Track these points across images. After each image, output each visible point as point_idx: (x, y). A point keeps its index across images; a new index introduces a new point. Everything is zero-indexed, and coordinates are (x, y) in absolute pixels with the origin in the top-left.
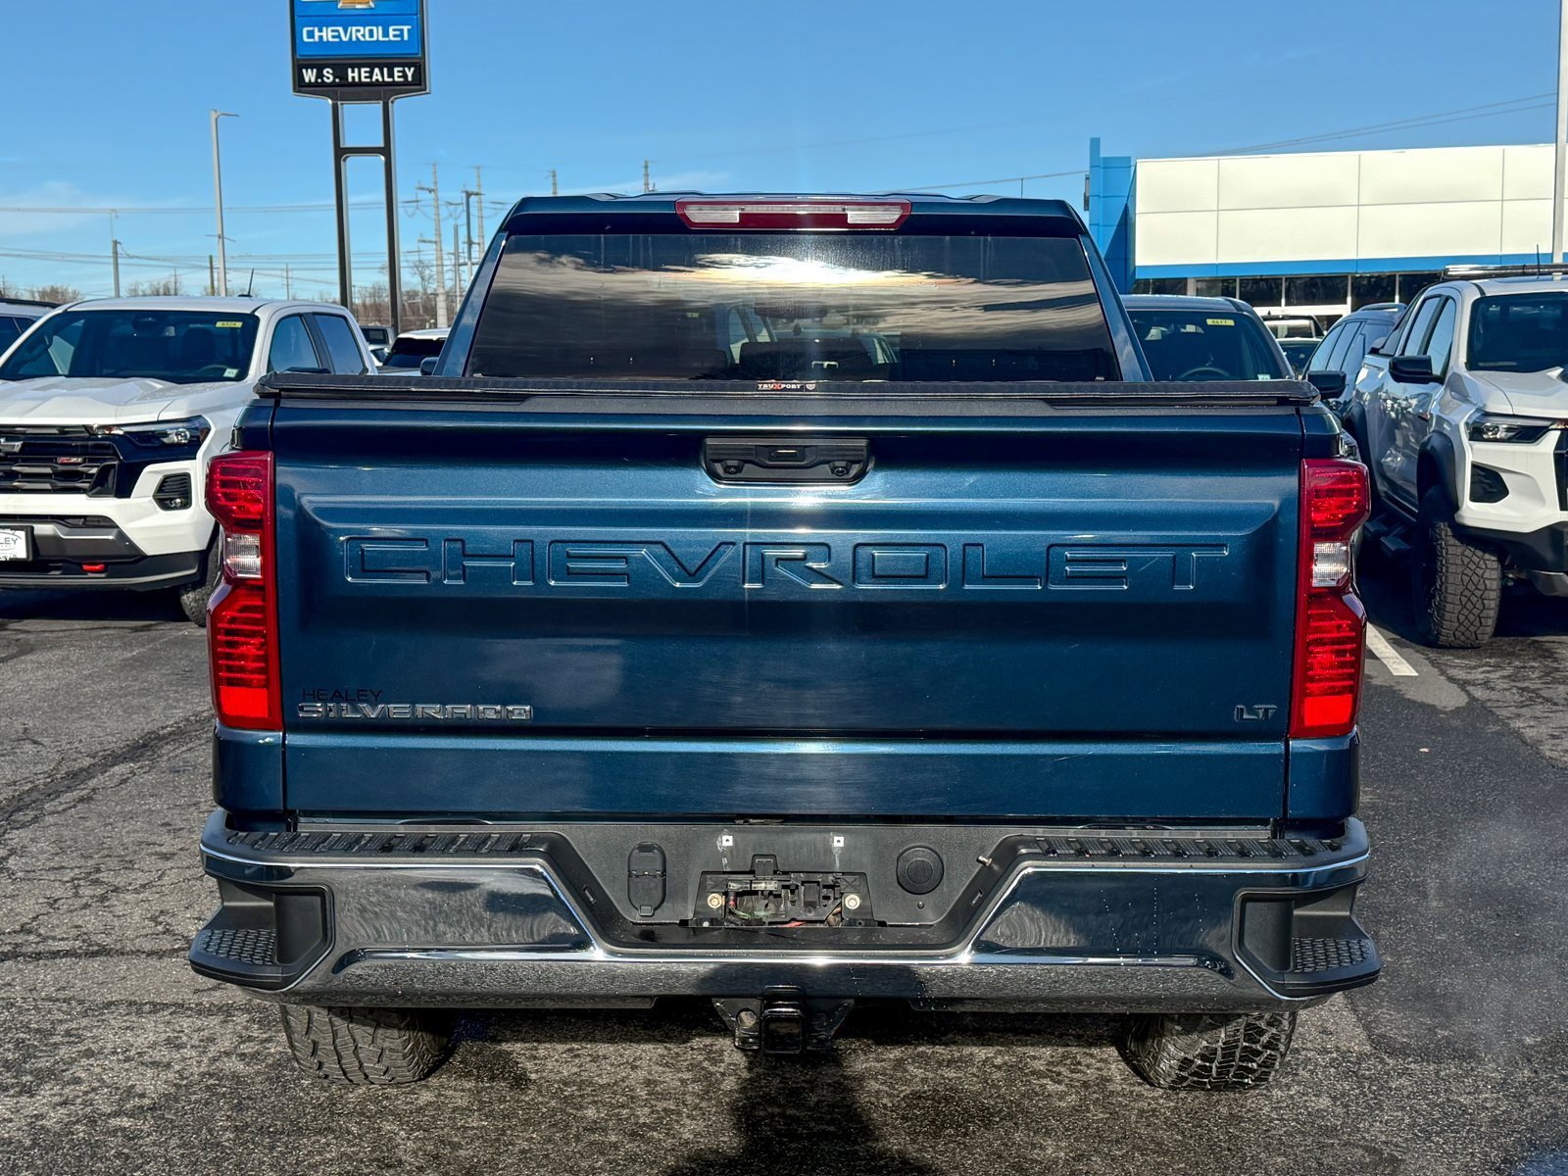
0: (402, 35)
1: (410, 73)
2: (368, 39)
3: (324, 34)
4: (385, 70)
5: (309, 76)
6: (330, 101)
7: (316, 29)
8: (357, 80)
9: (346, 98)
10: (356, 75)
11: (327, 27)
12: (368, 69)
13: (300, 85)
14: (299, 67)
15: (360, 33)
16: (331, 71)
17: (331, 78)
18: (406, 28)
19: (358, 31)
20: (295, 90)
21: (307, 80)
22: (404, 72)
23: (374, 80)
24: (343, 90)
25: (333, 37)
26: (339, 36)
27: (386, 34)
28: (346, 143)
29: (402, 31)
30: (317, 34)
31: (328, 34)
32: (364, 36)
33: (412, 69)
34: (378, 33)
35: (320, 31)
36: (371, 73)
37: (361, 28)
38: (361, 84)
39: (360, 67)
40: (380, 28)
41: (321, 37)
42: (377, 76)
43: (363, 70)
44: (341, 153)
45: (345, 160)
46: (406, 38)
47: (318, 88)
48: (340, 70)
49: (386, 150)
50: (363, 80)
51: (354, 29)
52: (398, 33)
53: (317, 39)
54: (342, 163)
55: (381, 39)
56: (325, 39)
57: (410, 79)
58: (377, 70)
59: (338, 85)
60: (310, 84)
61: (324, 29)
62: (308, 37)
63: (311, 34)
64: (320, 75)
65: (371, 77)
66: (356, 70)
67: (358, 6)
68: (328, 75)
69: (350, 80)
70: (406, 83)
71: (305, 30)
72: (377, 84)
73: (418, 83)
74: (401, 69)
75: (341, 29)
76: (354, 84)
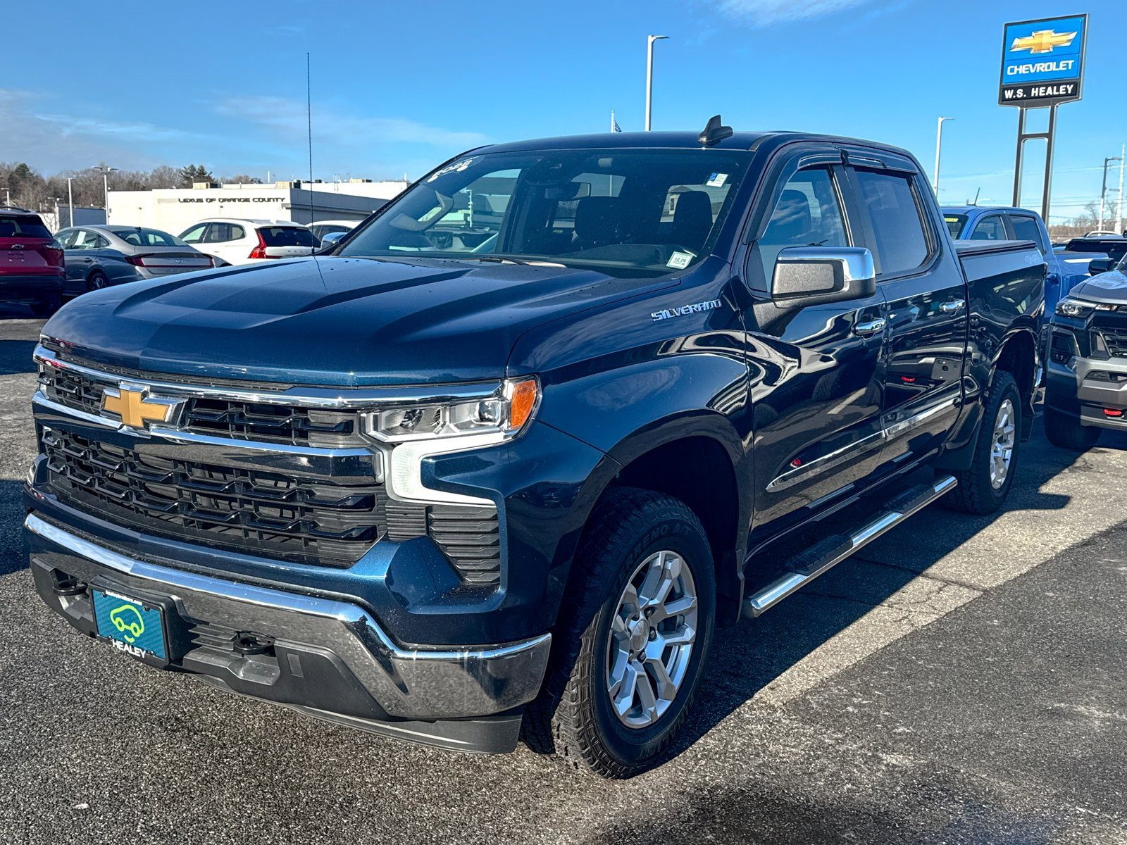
0: (1067, 66)
1: (1070, 88)
2: (1046, 70)
3: (1020, 69)
4: (1055, 88)
5: (1009, 94)
6: (1019, 108)
7: (1016, 67)
8: (1037, 95)
9: (1028, 106)
10: (1037, 92)
11: (1023, 65)
12: (1044, 88)
13: (1003, 100)
14: (1003, 89)
15: (1041, 67)
16: (1021, 90)
17: (1022, 94)
18: (1070, 62)
19: (1041, 66)
20: (999, 103)
21: (1007, 97)
22: (1066, 88)
23: (1047, 94)
24: (1029, 101)
25: (1026, 71)
26: (1029, 70)
27: (1058, 66)
28: (1026, 132)
29: (1068, 64)
30: (1016, 69)
31: (1022, 69)
32: (1044, 69)
33: (1072, 86)
34: (1053, 66)
35: (1018, 67)
36: (1046, 90)
37: (1043, 64)
38: (1039, 97)
39: (1039, 87)
40: (1055, 63)
41: (1018, 72)
42: (1049, 91)
43: (1041, 89)
44: (1022, 137)
45: (1024, 142)
46: (1070, 67)
47: (1014, 101)
48: (1027, 90)
49: (1049, 136)
50: (1041, 94)
51: (1039, 65)
52: (1065, 65)
53: (1015, 73)
54: (1022, 143)
55: (1055, 69)
56: (1020, 73)
57: (1069, 92)
58: (1050, 88)
59: (1025, 99)
60: (1009, 99)
61: (1021, 66)
62: (1011, 72)
63: (1012, 70)
64: (1015, 93)
65: (1045, 92)
66: (1037, 89)
67: (1043, 52)
68: (1020, 93)
69: (1033, 95)
70: (1067, 94)
71: (1009, 68)
72: (1049, 96)
73: (1075, 92)
74: (1065, 86)
75: (1030, 66)
76: (1035, 97)
